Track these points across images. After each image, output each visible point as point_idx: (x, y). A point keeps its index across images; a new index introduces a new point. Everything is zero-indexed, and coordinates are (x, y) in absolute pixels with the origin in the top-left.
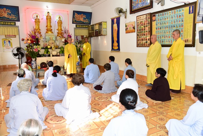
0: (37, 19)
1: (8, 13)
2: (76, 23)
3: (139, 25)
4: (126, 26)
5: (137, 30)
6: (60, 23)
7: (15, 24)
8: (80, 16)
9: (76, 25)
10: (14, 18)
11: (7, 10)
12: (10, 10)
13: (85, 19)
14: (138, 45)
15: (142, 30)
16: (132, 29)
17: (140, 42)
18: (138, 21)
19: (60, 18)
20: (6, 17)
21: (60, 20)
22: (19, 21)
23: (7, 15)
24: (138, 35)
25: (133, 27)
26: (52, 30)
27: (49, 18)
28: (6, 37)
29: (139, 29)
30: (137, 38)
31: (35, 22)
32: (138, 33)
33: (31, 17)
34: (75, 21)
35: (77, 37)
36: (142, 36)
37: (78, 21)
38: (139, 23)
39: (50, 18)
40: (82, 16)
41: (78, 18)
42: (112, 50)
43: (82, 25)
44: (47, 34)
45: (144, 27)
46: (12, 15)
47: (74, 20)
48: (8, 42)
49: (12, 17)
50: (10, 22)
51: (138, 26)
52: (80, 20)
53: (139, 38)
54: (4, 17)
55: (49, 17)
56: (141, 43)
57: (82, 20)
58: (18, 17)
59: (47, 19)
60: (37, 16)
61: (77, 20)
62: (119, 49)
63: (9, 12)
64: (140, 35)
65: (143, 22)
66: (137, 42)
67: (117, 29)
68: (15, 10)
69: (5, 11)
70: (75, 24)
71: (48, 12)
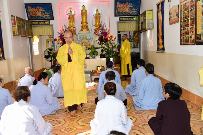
0: (71, 15)
1: (41, 11)
2: (119, 15)
3: (183, 10)
4: (170, 14)
5: (181, 19)
6: (98, 17)
7: (49, 23)
8: (125, 5)
9: (120, 18)
10: (48, 16)
11: (41, 8)
12: (43, 8)
13: (132, 9)
14: (182, 42)
15: (186, 17)
16: (176, 17)
17: (184, 37)
18: (181, 4)
19: (97, 11)
20: (41, 16)
21: (97, 14)
22: (53, 19)
23: (41, 13)
24: (181, 26)
25: (177, 15)
26: (87, 27)
27: (84, 13)
28: (49, 37)
29: (183, 17)
30: (181, 31)
31: (69, 19)
32: (181, 23)
33: (66, 14)
34: (119, 13)
35: (129, 33)
36: (186, 28)
37: (123, 13)
38: (183, 7)
39: (86, 13)
40: (127, 6)
41: (122, 9)
42: (157, 50)
43: (128, 17)
44: (82, 32)
45: (188, 12)
46: (45, 13)
47: (116, 12)
48: (51, 42)
49: (46, 16)
50: (45, 21)
51: (181, 11)
52: (125, 11)
53: (182, 30)
54: (38, 16)
55: (84, 11)
56: (185, 39)
57: (127, 10)
58: (52, 15)
59: (82, 14)
60: (71, 12)
61: (121, 12)
62: (163, 49)
63: (43, 10)
64: (184, 25)
65: (187, 5)
66: (181, 37)
67: (161, 19)
68: (48, 7)
69: (39, 10)
70: (118, 17)
71: (84, 6)
